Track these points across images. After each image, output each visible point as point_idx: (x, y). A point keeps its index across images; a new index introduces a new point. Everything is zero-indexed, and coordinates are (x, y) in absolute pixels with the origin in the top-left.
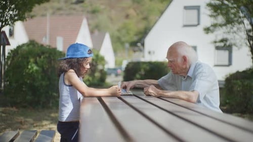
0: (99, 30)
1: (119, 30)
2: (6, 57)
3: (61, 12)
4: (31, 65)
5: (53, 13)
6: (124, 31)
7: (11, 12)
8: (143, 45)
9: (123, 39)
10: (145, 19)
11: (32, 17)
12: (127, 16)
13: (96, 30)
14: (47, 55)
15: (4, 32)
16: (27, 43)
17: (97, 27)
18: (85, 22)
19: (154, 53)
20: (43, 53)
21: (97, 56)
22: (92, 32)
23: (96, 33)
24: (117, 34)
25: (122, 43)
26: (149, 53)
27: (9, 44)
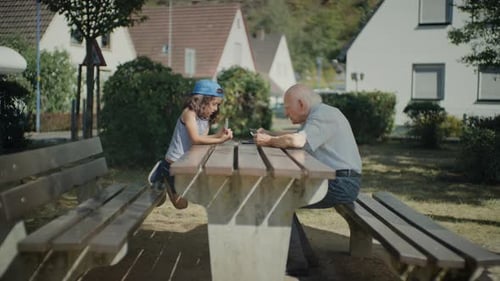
0: (268, 31)
1: (306, 30)
4: (141, 102)
6: (318, 31)
8: (344, 61)
9: (315, 47)
10: (361, 5)
11: (143, 19)
13: (261, 32)
14: (166, 86)
16: (133, 62)
18: (239, 15)
19: (362, 76)
20: (159, 83)
22: (253, 35)
23: (262, 35)
24: (304, 36)
25: (314, 54)
26: (354, 77)
27: (104, 63)
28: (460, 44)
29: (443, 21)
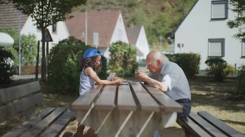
0: (135, 24)
1: (154, 23)
2: (49, 53)
3: (100, 7)
5: (93, 8)
6: (160, 24)
7: (53, 14)
8: (173, 38)
9: (158, 31)
10: (181, 11)
11: (71, 17)
12: (163, 9)
13: (132, 24)
15: (47, 30)
17: (133, 20)
18: (120, 16)
19: (183, 45)
21: (130, 49)
22: (127, 26)
23: (132, 26)
24: (152, 26)
25: (158, 35)
26: (179, 45)
27: (51, 40)
28: (233, 28)
29: (224, 17)
